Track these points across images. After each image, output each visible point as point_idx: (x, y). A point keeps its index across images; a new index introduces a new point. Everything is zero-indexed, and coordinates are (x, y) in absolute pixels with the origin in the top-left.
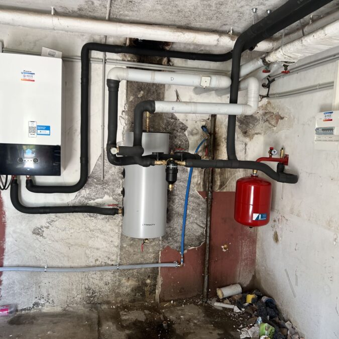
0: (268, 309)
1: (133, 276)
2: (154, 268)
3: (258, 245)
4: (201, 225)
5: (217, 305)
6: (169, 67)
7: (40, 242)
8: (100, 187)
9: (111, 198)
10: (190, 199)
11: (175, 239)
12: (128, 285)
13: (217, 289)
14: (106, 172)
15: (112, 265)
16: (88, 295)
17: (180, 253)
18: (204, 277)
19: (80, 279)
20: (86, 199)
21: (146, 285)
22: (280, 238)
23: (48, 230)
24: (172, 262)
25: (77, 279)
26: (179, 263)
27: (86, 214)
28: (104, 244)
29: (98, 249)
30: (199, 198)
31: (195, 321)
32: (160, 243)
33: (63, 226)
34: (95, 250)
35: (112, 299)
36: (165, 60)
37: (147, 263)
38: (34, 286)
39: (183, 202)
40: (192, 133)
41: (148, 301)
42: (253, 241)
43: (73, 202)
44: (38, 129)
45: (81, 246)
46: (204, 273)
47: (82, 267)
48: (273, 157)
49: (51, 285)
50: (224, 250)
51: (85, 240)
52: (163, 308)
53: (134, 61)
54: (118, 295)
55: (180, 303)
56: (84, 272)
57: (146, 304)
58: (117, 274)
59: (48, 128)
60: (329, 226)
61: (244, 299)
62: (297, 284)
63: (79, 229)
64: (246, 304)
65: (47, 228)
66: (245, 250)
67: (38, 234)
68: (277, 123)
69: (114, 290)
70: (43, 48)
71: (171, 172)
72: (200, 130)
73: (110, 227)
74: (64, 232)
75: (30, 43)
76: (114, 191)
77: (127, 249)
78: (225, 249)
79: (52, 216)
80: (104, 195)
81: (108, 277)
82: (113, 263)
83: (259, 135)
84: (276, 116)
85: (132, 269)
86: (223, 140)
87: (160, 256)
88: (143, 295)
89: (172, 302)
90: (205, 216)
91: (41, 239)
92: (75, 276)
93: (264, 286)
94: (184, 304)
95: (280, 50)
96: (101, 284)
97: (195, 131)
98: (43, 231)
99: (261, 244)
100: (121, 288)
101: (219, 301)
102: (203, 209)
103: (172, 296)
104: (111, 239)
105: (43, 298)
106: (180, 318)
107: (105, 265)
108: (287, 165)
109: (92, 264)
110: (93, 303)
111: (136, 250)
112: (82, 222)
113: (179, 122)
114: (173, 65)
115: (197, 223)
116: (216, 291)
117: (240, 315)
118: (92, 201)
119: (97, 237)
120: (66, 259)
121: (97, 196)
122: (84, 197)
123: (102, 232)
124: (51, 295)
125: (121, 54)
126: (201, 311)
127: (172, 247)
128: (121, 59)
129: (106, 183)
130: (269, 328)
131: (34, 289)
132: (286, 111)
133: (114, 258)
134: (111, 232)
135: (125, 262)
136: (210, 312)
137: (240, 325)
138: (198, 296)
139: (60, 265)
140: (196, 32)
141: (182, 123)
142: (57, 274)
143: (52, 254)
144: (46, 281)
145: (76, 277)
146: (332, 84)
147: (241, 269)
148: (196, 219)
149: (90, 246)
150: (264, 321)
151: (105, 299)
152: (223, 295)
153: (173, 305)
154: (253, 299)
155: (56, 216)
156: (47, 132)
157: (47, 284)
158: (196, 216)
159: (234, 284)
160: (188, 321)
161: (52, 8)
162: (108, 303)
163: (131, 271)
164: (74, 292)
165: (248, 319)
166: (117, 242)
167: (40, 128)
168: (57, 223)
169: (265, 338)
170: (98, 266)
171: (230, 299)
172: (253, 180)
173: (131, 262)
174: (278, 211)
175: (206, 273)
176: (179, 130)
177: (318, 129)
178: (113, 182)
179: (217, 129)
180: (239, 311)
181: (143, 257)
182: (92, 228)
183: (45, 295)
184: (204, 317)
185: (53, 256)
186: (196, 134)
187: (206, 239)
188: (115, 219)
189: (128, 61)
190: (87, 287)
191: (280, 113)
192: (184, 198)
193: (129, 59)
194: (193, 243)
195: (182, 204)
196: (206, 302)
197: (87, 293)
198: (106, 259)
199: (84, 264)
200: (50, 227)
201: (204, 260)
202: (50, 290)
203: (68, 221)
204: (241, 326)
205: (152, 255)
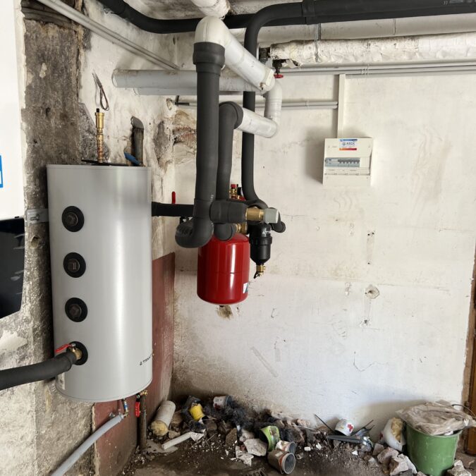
28: (11, 452)
60: (337, 275)
61: (191, 418)
64: (201, 421)
73: (16, 406)
77: (47, 437)
83: (171, 165)
87: (94, 415)
97: (118, 159)
104: (21, 433)
111: (60, 428)
130: (275, 430)
134: (18, 417)
154: (203, 410)
166: (30, 431)
169: (281, 444)
177: (329, 159)
196: (148, 454)
204: (228, 452)
205: (83, 422)
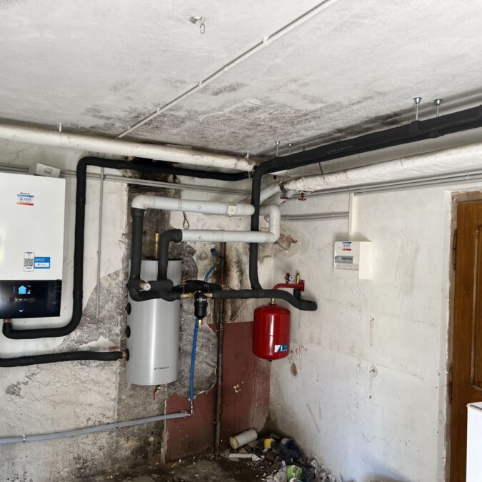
0: (291, 451)
1: (133, 434)
2: (158, 421)
3: (272, 381)
4: (212, 364)
5: (233, 456)
6: (176, 185)
7: (16, 403)
8: (93, 326)
9: (108, 339)
10: (200, 334)
11: (182, 383)
12: (128, 446)
13: (231, 438)
14: (102, 308)
15: (108, 423)
16: (78, 466)
17: (189, 400)
18: (215, 426)
19: (67, 447)
20: (76, 342)
21: (148, 444)
22: (298, 371)
23: (27, 386)
24: (180, 412)
25: (64, 446)
26: (189, 412)
27: (76, 361)
28: (99, 398)
29: (90, 405)
30: (209, 332)
31: (214, 478)
32: (166, 390)
33: (47, 380)
34: (87, 407)
35: (108, 468)
36: (171, 177)
37: (151, 417)
38: (6, 464)
39: (191, 338)
40: (200, 258)
41: (151, 463)
42: (266, 377)
43: (61, 348)
44: (35, 262)
45: (70, 403)
46: (216, 421)
47: (69, 431)
48: (290, 283)
49: (28, 459)
50: (237, 391)
51: (74, 395)
52: (172, 469)
53: (136, 178)
54: (115, 461)
55: (189, 460)
56: (72, 437)
57: (151, 467)
58: (114, 434)
59: (47, 260)
60: (352, 352)
61: (262, 445)
62: (321, 418)
63: (67, 382)
64: (266, 450)
65: (26, 383)
66: (258, 388)
67: (13, 393)
68: (289, 246)
69: (110, 456)
70: (38, 164)
71: (201, 306)
72: (210, 254)
73: (105, 376)
74: (48, 387)
75: (11, 154)
76: (111, 331)
77: (126, 402)
78: (237, 389)
79: (33, 368)
80: (99, 336)
81: (103, 439)
82: (109, 421)
83: (269, 258)
84: (287, 238)
85: (133, 426)
86: (234, 264)
87: (166, 405)
88: (146, 457)
89: (180, 461)
90: (216, 353)
91: (16, 399)
92: (60, 443)
93: (281, 427)
94: (195, 462)
95: (300, 180)
96: (95, 450)
97: (204, 255)
98: (20, 389)
99: (276, 380)
100: (119, 452)
101: (233, 451)
102: (213, 345)
103: (179, 454)
104: (107, 391)
105: (18, 478)
106: (195, 478)
107: (99, 425)
108: (303, 291)
109: (82, 425)
110: (85, 476)
111: (137, 402)
112: (71, 372)
113: (185, 245)
114: (179, 183)
115: (206, 362)
116: (229, 440)
117: (260, 463)
118: (84, 345)
119: (90, 390)
120: (50, 422)
121: (90, 338)
122: (73, 340)
123: (96, 383)
124: (28, 474)
125: (121, 170)
126: (216, 466)
127: (179, 393)
128: (121, 174)
129: (101, 322)
130: (296, 469)
131: (5, 468)
132: (299, 234)
133: (110, 414)
134: (106, 382)
135: (124, 418)
136: (226, 465)
137: (263, 474)
138: (208, 450)
139: (42, 431)
140: (214, 156)
141: (190, 247)
142: (38, 444)
143: (31, 417)
144: (22, 455)
145: (62, 445)
146: (347, 215)
147: (255, 411)
148: (206, 357)
149: (80, 402)
150: (289, 464)
151: (100, 468)
152: (238, 444)
153: (182, 464)
154: (272, 443)
155: (38, 368)
156: (47, 264)
157: (24, 458)
158: (205, 353)
159: (247, 430)
160: (205, 478)
161: (60, 124)
162: (103, 473)
163: (131, 429)
164: (60, 465)
165: (270, 466)
166: (114, 393)
167: (38, 259)
168: (38, 376)
169: (295, 480)
170: (91, 427)
171: (247, 448)
172: (272, 309)
173: (131, 417)
174: (295, 340)
175: (218, 420)
176: (187, 254)
177: (337, 257)
178: (110, 319)
179: (227, 253)
180: (259, 459)
181: (145, 409)
182: (83, 379)
183: (21, 473)
184: (221, 471)
185: (33, 420)
186: (205, 258)
187: (218, 379)
188: (112, 365)
189: (130, 177)
190: (76, 456)
191: (292, 236)
192: (193, 333)
193: (131, 175)
194: (203, 387)
195: (190, 341)
196: (219, 456)
197: (76, 464)
198: (100, 416)
199: (72, 427)
200: (30, 382)
201: (216, 404)
202: (27, 467)
203: (53, 372)
204: (265, 474)
205: (157, 406)
